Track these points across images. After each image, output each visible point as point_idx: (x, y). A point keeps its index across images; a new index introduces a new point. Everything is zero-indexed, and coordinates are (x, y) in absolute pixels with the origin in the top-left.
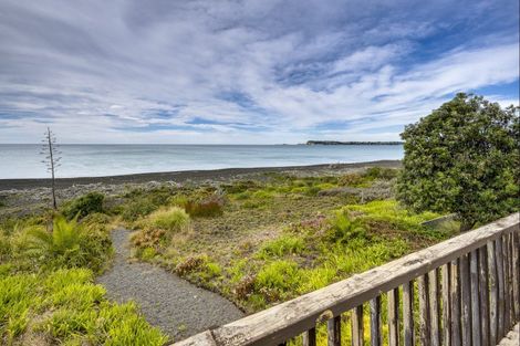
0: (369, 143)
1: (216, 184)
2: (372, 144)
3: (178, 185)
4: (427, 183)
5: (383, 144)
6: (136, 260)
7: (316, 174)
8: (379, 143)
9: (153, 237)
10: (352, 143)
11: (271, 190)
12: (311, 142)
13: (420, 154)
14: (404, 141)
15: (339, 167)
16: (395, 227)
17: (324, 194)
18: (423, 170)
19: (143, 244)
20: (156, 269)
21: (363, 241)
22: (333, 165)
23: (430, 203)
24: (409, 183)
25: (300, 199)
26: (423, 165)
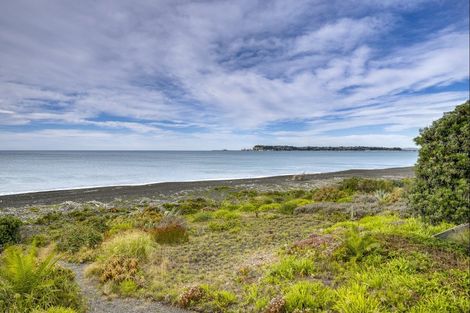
0: (330, 149)
1: (157, 203)
2: (334, 149)
3: (106, 206)
4: (447, 192)
5: (347, 149)
6: (115, 295)
7: (279, 188)
8: (342, 149)
9: (129, 268)
10: (309, 149)
11: (232, 209)
12: (258, 147)
13: (437, 161)
14: (419, 147)
15: (304, 178)
16: (410, 241)
17: (304, 211)
18: (442, 178)
19: (117, 277)
20: (148, 303)
21: (380, 257)
22: (297, 177)
23: (450, 212)
24: (426, 192)
25: (275, 217)
26: (442, 173)
